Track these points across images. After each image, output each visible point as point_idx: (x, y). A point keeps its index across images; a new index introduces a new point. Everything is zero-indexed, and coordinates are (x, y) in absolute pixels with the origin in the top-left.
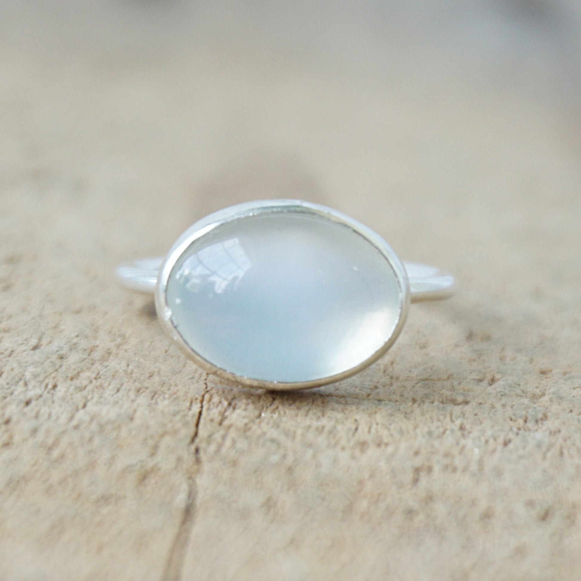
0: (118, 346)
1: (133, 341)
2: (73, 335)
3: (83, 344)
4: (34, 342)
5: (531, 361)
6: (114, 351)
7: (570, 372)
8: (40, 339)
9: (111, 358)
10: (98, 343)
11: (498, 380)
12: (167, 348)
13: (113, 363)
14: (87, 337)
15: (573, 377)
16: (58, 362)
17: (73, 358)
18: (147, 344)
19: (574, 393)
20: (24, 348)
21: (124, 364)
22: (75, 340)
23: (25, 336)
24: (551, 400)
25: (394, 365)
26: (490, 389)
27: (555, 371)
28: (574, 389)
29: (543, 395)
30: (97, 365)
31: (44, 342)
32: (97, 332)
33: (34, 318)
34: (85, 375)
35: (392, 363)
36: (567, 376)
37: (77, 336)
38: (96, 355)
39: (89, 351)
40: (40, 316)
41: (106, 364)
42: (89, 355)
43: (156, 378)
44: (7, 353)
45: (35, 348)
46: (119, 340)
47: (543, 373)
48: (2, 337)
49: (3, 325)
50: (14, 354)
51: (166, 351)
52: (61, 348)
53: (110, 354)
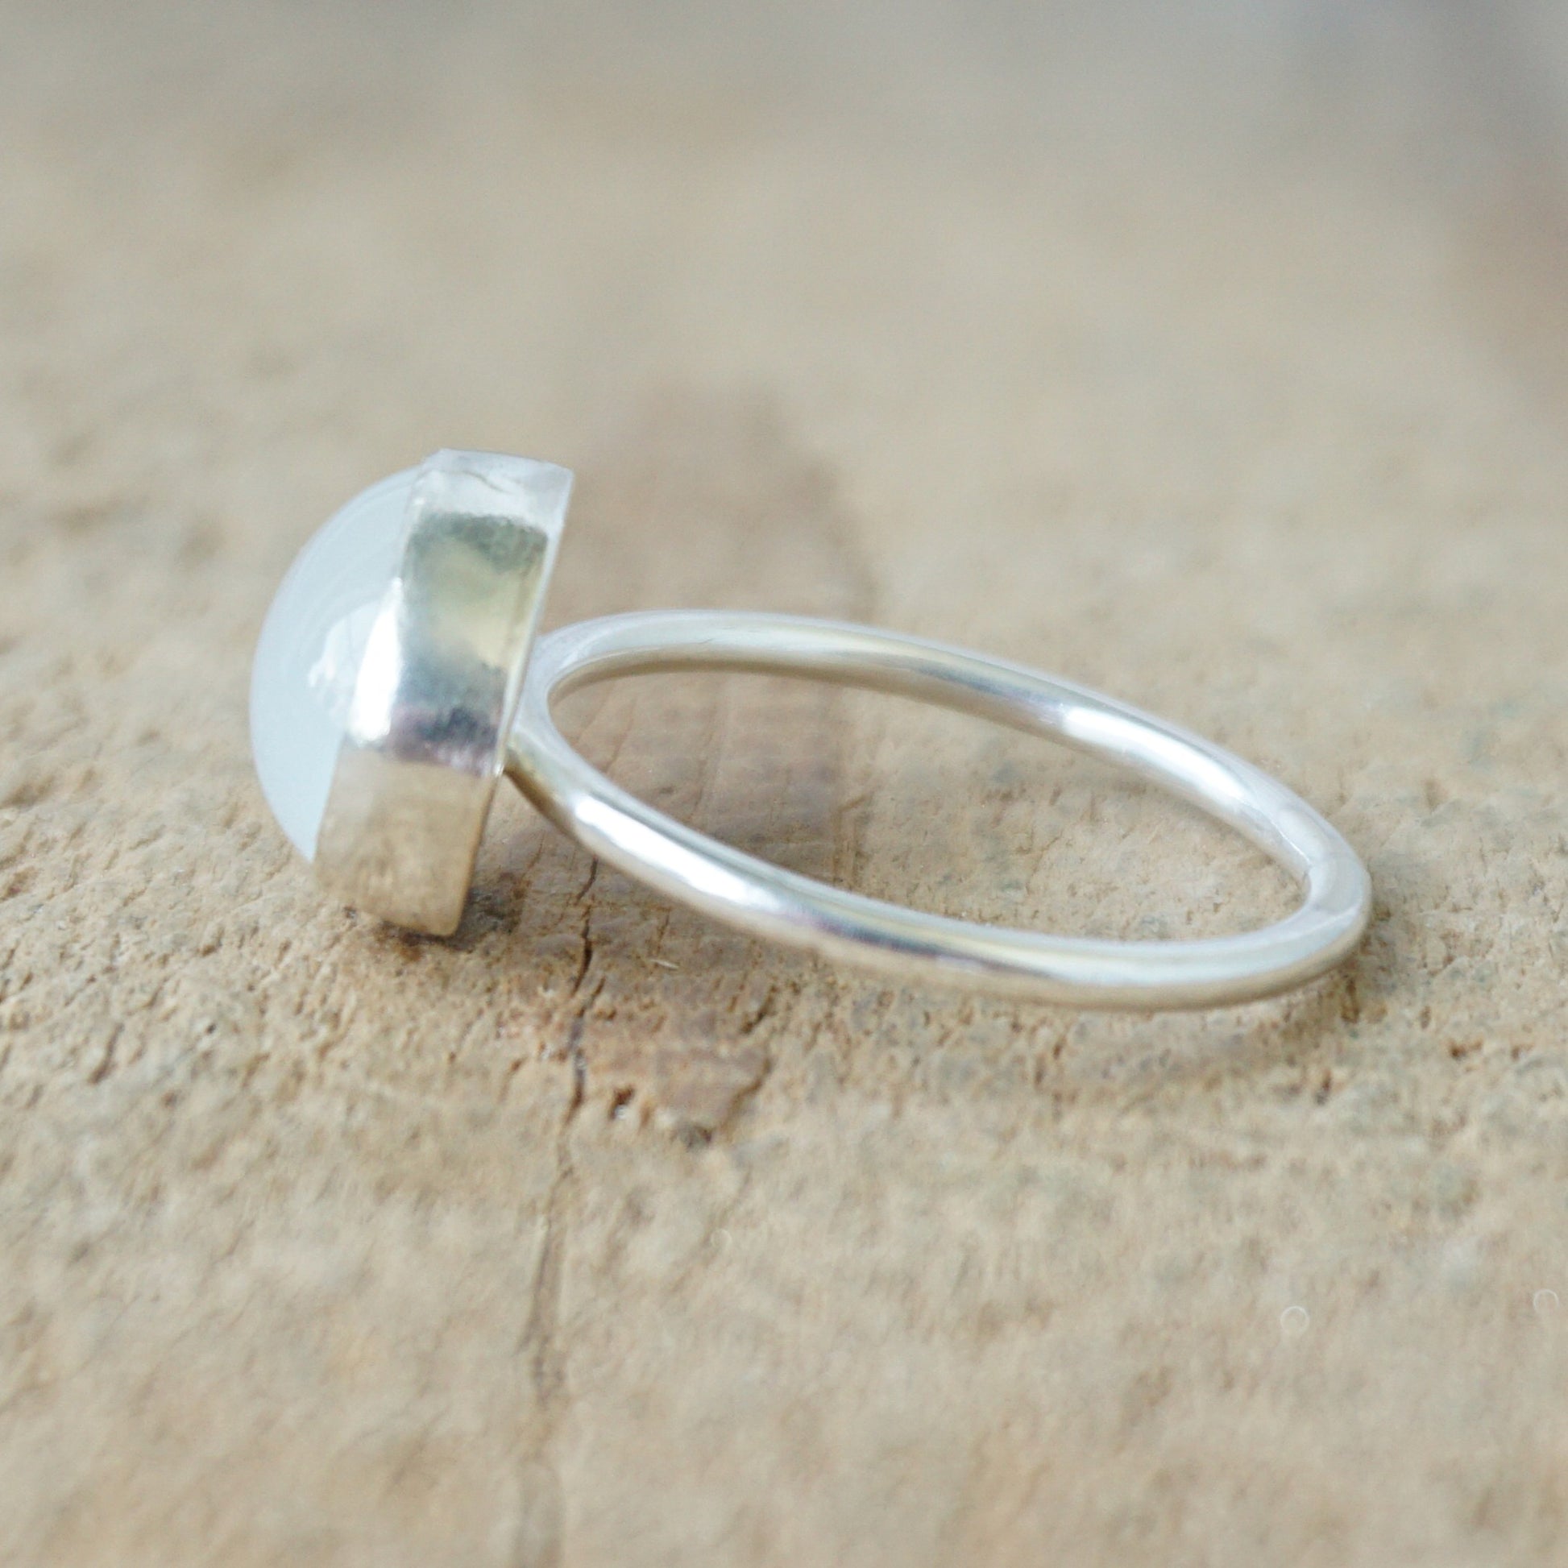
0: (323, 1051)
1: (363, 1031)
2: (202, 1025)
3: (228, 1050)
4: (94, 1055)
5: (1425, 1017)
6: (311, 1066)
7: (1529, 1048)
8: (111, 1048)
9: (307, 1088)
10: (268, 1044)
11: (1341, 1085)
12: (453, 1047)
13: (310, 1107)
14: (236, 1029)
15: (1538, 1063)
16: (162, 1117)
17: (203, 1100)
18: (400, 1038)
19: (1544, 1111)
20: (68, 1077)
21: (340, 1106)
22: (205, 1043)
23: (70, 1040)
24: (1485, 1139)
25: (1064, 1054)
26: (1321, 1116)
27: (1489, 1047)
28: (1544, 1098)
29: (1462, 1121)
30: (269, 1119)
31: (123, 1053)
32: (263, 1012)
33: (92, 980)
34: (240, 1150)
35: (1057, 1051)
36: (1524, 1060)
37: (211, 1029)
38: (265, 1084)
39: (242, 1074)
40: (109, 970)
41: (292, 1109)
42: (245, 1085)
43: (428, 1147)
44: (25, 1096)
45: (100, 1074)
46: (324, 1033)
47: (1456, 1053)
48: (8, 1050)
49: (7, 1009)
50: (43, 1100)
51: (453, 1057)
52: (167, 1072)
53: (299, 1075)
